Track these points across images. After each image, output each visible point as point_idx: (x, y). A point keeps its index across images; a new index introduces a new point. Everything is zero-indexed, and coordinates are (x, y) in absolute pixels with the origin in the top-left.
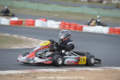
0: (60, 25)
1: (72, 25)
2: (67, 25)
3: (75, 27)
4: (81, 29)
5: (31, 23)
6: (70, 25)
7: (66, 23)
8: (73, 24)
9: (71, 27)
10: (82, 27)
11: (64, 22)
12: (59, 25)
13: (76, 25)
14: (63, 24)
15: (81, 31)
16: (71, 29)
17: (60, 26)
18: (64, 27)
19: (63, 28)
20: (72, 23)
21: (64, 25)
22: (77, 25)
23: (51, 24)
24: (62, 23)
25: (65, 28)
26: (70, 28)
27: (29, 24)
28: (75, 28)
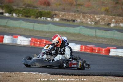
0: (30, 41)
1: (42, 42)
6: (40, 42)
7: (36, 40)
9: (41, 44)
11: (34, 38)
16: (41, 46)
17: (30, 43)
22: (48, 42)
23: (21, 41)
24: (32, 39)
25: (35, 45)
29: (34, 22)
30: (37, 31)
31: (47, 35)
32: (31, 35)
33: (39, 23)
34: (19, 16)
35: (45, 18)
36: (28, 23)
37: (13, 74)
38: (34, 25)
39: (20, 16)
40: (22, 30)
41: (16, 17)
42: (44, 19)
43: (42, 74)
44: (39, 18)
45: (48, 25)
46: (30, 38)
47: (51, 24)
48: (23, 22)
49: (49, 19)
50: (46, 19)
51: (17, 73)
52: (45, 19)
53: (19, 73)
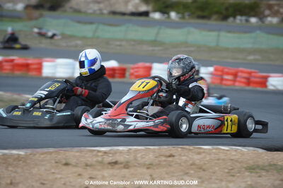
0: (212, 74)
1: (240, 74)
2: (228, 74)
3: (248, 79)
4: (263, 82)
5: (141, 72)
6: (235, 75)
7: (226, 70)
8: (242, 72)
9: (238, 79)
10: (266, 78)
11: (220, 67)
12: (210, 76)
13: (250, 73)
14: (220, 73)
15: (264, 89)
16: (237, 84)
17: (212, 78)
18: (222, 79)
19: (219, 81)
20: (241, 69)
21: (222, 75)
22: (253, 74)
24: (216, 70)
25: (224, 82)
26: (234, 81)
27: (136, 74)
28: (249, 82)
29: (220, 30)
30: (227, 50)
31: (251, 57)
32: (214, 59)
33: (230, 32)
34: (183, 18)
35: (244, 18)
36: (205, 33)
37: (179, 149)
38: (219, 36)
39: (187, 17)
40: (192, 49)
41: (177, 19)
42: (241, 20)
43: (244, 149)
44: (231, 19)
45: (253, 35)
46: (211, 66)
47: (258, 32)
48: (192, 29)
49: (253, 20)
50: (247, 21)
51: (187, 147)
52: (244, 22)
53: (191, 148)
